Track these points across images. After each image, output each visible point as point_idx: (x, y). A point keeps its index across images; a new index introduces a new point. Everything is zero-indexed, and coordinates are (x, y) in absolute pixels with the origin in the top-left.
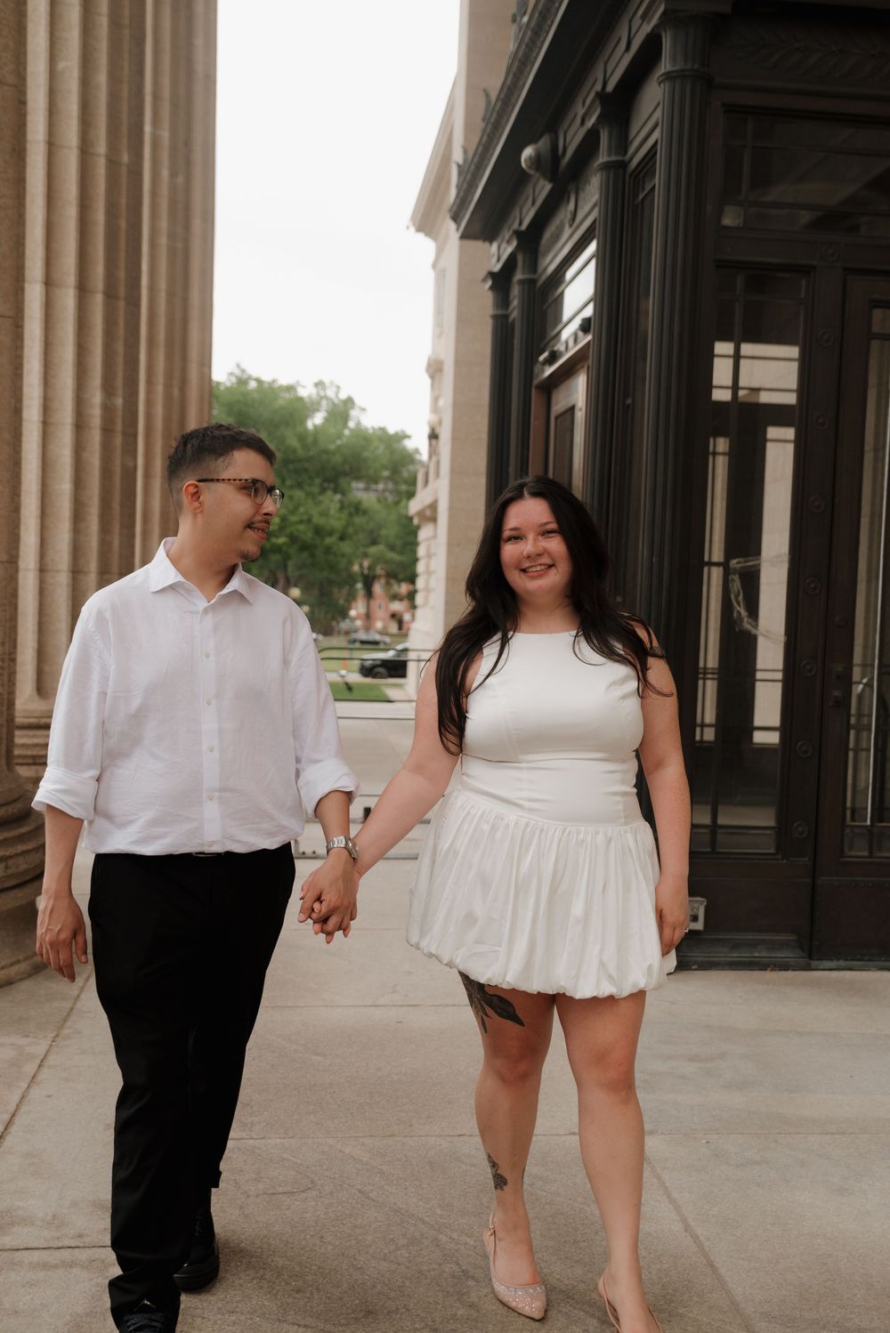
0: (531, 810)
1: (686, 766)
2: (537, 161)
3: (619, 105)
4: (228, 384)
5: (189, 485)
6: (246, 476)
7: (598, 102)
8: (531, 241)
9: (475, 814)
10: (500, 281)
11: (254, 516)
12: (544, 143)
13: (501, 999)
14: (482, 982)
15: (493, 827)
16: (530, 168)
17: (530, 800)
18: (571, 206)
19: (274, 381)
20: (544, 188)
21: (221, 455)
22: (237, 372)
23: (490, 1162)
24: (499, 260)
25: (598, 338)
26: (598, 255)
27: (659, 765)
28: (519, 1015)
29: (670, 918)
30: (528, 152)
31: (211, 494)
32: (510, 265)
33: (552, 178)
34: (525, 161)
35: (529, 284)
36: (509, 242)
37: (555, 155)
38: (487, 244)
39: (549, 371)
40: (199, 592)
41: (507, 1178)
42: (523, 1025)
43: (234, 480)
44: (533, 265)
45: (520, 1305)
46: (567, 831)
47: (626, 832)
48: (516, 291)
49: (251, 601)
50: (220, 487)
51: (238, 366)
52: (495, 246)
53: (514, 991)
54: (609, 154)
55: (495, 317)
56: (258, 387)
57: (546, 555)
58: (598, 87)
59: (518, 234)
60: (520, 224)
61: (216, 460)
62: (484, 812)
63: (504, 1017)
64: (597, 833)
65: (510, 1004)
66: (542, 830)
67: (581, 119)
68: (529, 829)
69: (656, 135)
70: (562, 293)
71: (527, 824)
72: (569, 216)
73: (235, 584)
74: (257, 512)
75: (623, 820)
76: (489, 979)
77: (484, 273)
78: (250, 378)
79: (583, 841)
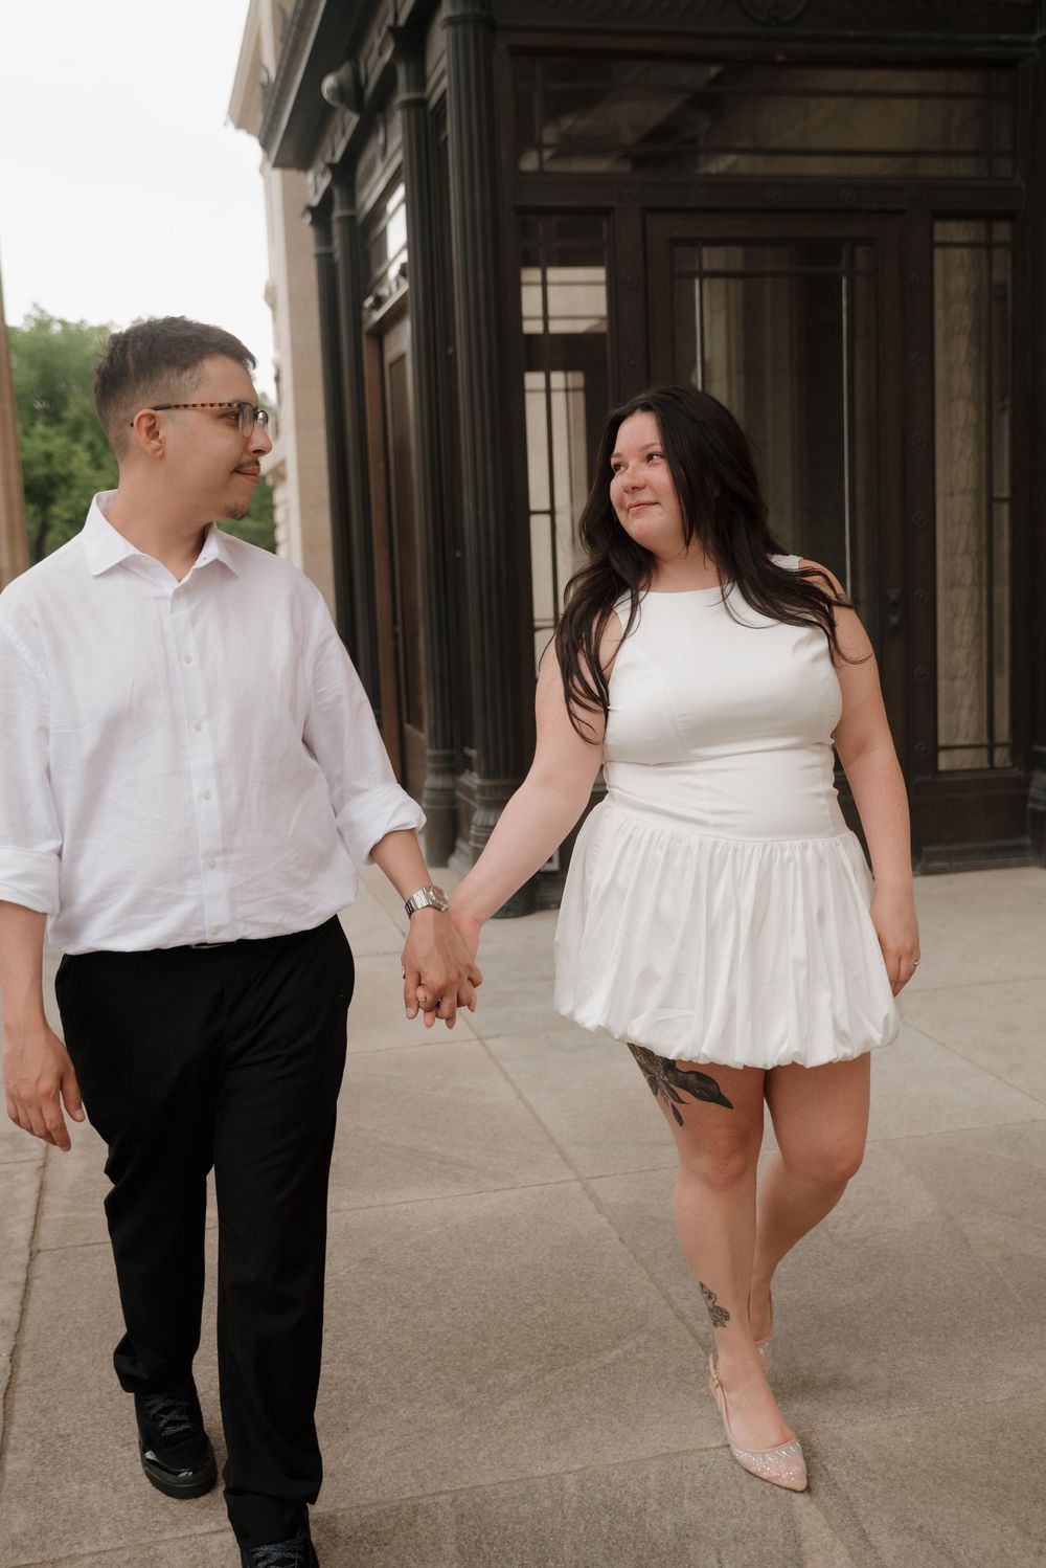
0: (716, 826)
1: (897, 751)
2: (340, 92)
3: (412, 39)
4: (26, 329)
5: (142, 417)
6: (226, 399)
7: (390, 38)
8: (346, 174)
9: (642, 838)
10: (320, 215)
11: (241, 456)
12: (345, 71)
13: (698, 1075)
14: (671, 1058)
15: (668, 852)
16: (334, 98)
17: (715, 813)
18: (381, 139)
19: (82, 322)
20: (353, 120)
21: (186, 367)
22: (35, 313)
23: (703, 1292)
24: (316, 191)
25: (414, 286)
26: (409, 200)
27: (862, 748)
28: (725, 1095)
29: (891, 945)
30: (329, 82)
31: (173, 428)
32: (327, 198)
33: (358, 106)
34: (328, 91)
35: (350, 220)
36: (323, 174)
37: (358, 84)
38: (302, 175)
39: (377, 315)
40: (162, 566)
41: (728, 1310)
42: (732, 1108)
43: (212, 405)
44: (351, 199)
45: (774, 1474)
46: (768, 850)
47: (837, 844)
48: (336, 229)
49: (237, 573)
50: (190, 416)
51: (35, 305)
52: (310, 176)
53: (713, 1066)
54: (408, 91)
55: (319, 256)
56: (63, 331)
57: (647, 489)
58: (390, 21)
59: (331, 167)
60: (333, 154)
61: (179, 375)
62: (653, 834)
63: (704, 1099)
64: (805, 847)
65: (712, 1081)
66: (735, 851)
67: (379, 53)
68: (718, 851)
69: (445, 83)
70: (385, 230)
71: (715, 845)
72: (379, 151)
73: (212, 551)
74: (245, 449)
75: (831, 829)
76: (682, 1054)
77: (301, 208)
78: (51, 320)
79: (789, 860)
